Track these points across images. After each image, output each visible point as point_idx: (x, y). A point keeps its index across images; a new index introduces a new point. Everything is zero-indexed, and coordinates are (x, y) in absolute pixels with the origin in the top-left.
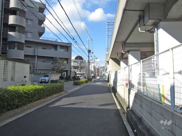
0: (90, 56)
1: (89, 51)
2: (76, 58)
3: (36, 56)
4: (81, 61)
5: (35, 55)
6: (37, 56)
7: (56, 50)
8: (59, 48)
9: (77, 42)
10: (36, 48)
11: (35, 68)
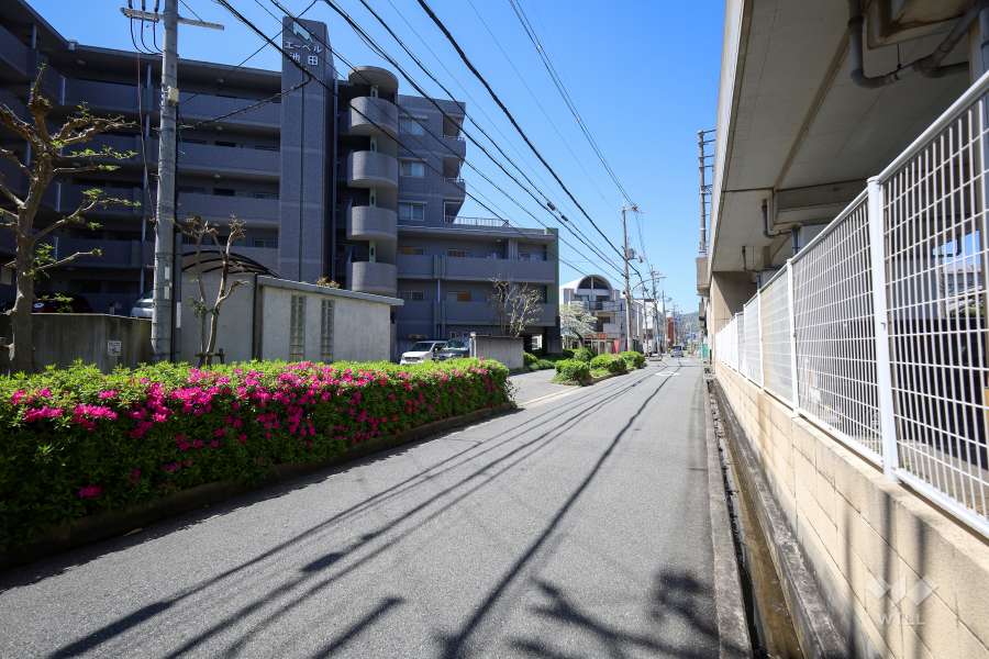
0: (631, 271)
1: (629, 255)
2: (585, 284)
3: (436, 281)
4: (602, 293)
5: (436, 277)
6: (443, 281)
7: (503, 258)
8: (513, 250)
9: (566, 220)
10: (436, 257)
11: (436, 323)
